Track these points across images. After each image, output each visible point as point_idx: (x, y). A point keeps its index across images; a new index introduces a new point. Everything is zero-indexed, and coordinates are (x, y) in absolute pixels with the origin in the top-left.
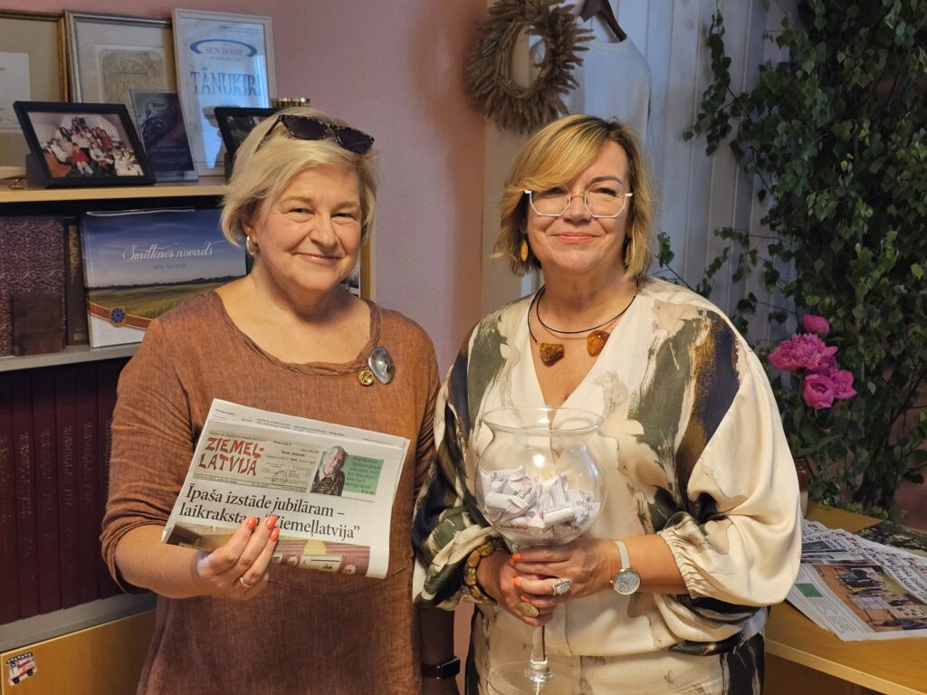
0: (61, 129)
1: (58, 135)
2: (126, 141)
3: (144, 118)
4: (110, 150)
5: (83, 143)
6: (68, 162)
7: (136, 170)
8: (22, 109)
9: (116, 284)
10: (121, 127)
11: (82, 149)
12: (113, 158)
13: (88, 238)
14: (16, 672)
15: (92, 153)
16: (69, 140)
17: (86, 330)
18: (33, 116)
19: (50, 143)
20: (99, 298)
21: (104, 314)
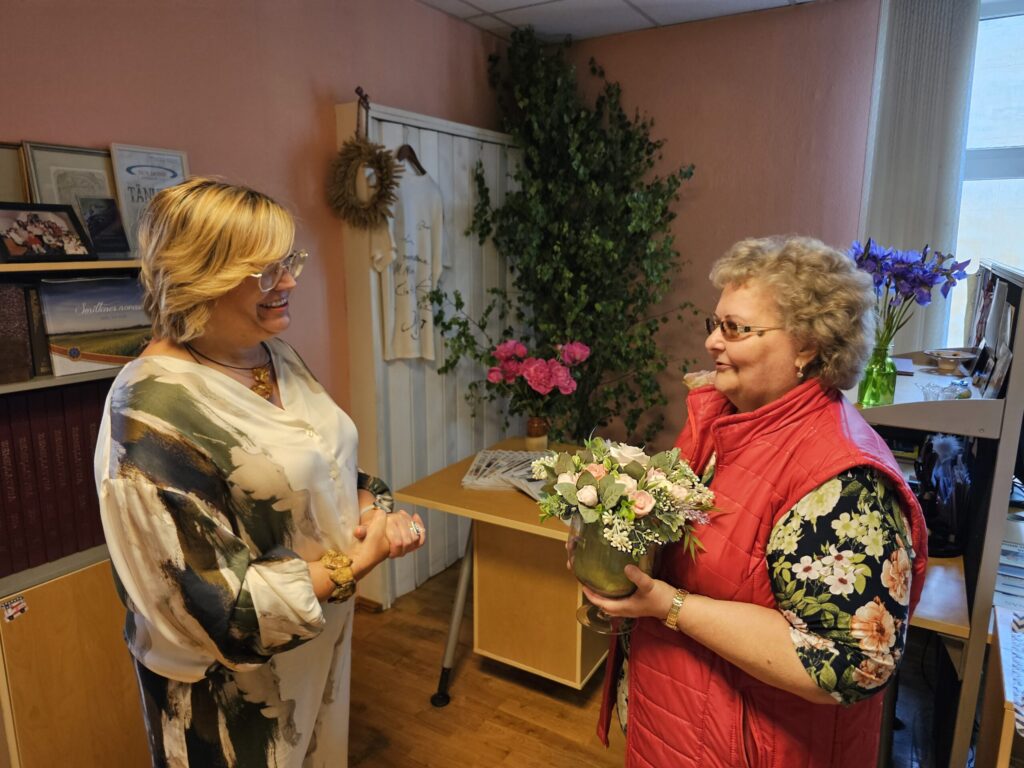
0: (18, 222)
1: (15, 225)
2: (73, 230)
3: (88, 215)
4: (59, 236)
5: (37, 231)
7: (82, 251)
9: (72, 331)
10: (69, 221)
11: (36, 236)
12: (62, 242)
13: (45, 299)
14: (10, 612)
15: (45, 239)
16: (25, 229)
17: (50, 364)
19: (9, 231)
20: (57, 342)
21: (63, 353)
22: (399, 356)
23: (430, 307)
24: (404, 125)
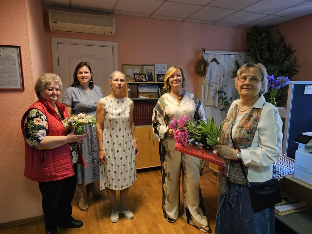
1: (138, 77)
2: (145, 77)
3: (147, 75)
5: (140, 77)
6: (138, 79)
8: (134, 74)
9: (143, 92)
12: (143, 79)
13: (140, 87)
15: (141, 79)
17: (139, 96)
18: (135, 75)
20: (140, 93)
22: (208, 105)
23: (218, 94)
24: (214, 54)
